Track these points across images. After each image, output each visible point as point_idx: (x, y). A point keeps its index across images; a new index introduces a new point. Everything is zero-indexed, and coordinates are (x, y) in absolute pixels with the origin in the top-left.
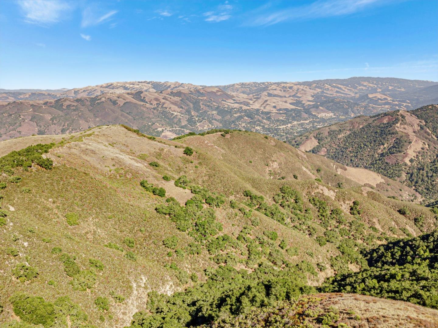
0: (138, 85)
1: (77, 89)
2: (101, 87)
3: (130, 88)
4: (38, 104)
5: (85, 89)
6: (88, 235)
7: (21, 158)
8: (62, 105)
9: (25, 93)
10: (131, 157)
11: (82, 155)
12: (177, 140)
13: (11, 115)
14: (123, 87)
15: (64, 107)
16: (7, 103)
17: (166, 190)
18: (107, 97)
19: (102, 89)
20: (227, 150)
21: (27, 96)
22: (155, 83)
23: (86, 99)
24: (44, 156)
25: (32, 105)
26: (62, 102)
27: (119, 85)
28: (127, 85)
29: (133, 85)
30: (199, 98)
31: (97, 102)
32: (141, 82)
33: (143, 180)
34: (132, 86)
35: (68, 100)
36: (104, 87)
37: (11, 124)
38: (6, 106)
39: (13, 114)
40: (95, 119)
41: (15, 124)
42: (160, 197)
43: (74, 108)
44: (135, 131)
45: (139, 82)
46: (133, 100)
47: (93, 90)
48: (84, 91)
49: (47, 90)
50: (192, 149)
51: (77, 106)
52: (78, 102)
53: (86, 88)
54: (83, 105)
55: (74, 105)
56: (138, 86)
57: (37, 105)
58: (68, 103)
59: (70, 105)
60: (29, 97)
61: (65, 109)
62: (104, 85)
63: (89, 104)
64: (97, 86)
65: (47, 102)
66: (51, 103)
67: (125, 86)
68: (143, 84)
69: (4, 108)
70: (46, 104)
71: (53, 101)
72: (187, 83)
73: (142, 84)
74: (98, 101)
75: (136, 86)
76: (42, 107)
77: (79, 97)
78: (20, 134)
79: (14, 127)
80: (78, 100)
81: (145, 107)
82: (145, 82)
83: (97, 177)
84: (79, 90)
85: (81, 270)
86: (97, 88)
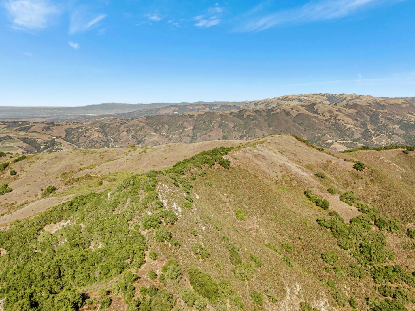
0: (313, 97)
1: (257, 101)
2: (278, 99)
3: (304, 100)
4: (226, 114)
5: (263, 102)
6: (252, 231)
7: (208, 157)
8: (243, 115)
9: (217, 105)
10: (298, 166)
11: (254, 159)
12: (347, 153)
13: (206, 122)
14: (298, 99)
15: (244, 117)
16: (204, 113)
17: (330, 203)
18: (282, 109)
19: (278, 101)
20: (409, 169)
21: (218, 107)
22: (330, 95)
23: (263, 110)
24: (224, 157)
25: (221, 115)
26: (243, 112)
27: (294, 97)
28: (302, 98)
29: (308, 97)
30: (378, 110)
31: (272, 113)
32: (316, 95)
33: (308, 190)
34: (306, 98)
35: (248, 110)
36: (280, 100)
37: (205, 130)
38: (203, 115)
39: (207, 121)
40: (269, 128)
41: (208, 129)
42: (323, 209)
43: (253, 118)
44: (304, 142)
45: (314, 95)
46: (306, 112)
47: (271, 102)
48: (263, 103)
49: (233, 103)
50: (363, 164)
51: (255, 116)
52: (256, 113)
53: (265, 100)
54: (260, 116)
55: (253, 115)
56: (312, 99)
57: (224, 114)
58: (248, 113)
59: (249, 116)
60: (220, 108)
61: (245, 119)
62: (281, 98)
63: (266, 114)
64: (274, 98)
65: (232, 112)
66: (235, 113)
67: (299, 99)
68: (318, 96)
69: (201, 117)
70: (231, 114)
71: (236, 111)
72: (365, 95)
73: (316, 96)
74: (274, 112)
75: (310, 99)
76: (228, 116)
77: (258, 108)
78: (210, 138)
79: (206, 132)
80: (256, 111)
81: (317, 119)
82: (319, 94)
83: (265, 180)
84: (258, 103)
85: (243, 262)
86: (274, 100)
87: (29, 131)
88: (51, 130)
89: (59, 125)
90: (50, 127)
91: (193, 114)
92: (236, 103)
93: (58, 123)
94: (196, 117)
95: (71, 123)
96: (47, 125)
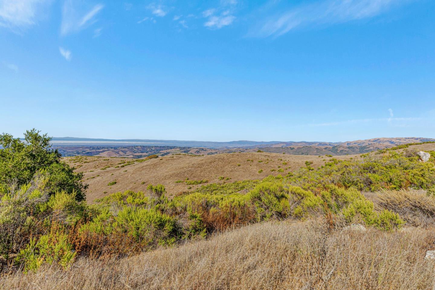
0: (405, 140)
1: (349, 142)
2: (369, 141)
3: (396, 142)
4: (321, 148)
5: (356, 142)
8: (337, 150)
9: (315, 143)
15: (338, 151)
16: (302, 147)
18: (375, 147)
21: (317, 145)
22: (424, 139)
23: (356, 147)
25: (316, 149)
26: (337, 148)
27: (385, 140)
28: (393, 140)
29: (400, 140)
31: (365, 149)
32: (408, 138)
34: (398, 141)
35: (342, 146)
36: (372, 141)
39: (305, 153)
43: (346, 152)
45: (405, 138)
47: (362, 143)
48: (355, 143)
49: (329, 143)
51: (348, 151)
52: (349, 149)
53: (357, 141)
54: (353, 151)
55: (346, 151)
56: (405, 141)
57: (320, 148)
58: (341, 149)
59: (343, 150)
60: (318, 146)
61: (338, 153)
62: (372, 140)
63: (359, 150)
64: (365, 140)
65: (327, 148)
66: (330, 148)
67: (391, 141)
68: (410, 140)
70: (326, 148)
71: (331, 147)
73: (409, 139)
74: (367, 149)
75: (402, 141)
76: (323, 150)
77: (351, 146)
80: (349, 148)
82: (412, 138)
84: (351, 143)
86: (365, 141)
87: (188, 152)
88: (200, 153)
89: (206, 150)
90: (200, 151)
91: (294, 147)
92: (331, 143)
93: (205, 149)
94: (296, 150)
95: (212, 150)
96: (198, 150)
